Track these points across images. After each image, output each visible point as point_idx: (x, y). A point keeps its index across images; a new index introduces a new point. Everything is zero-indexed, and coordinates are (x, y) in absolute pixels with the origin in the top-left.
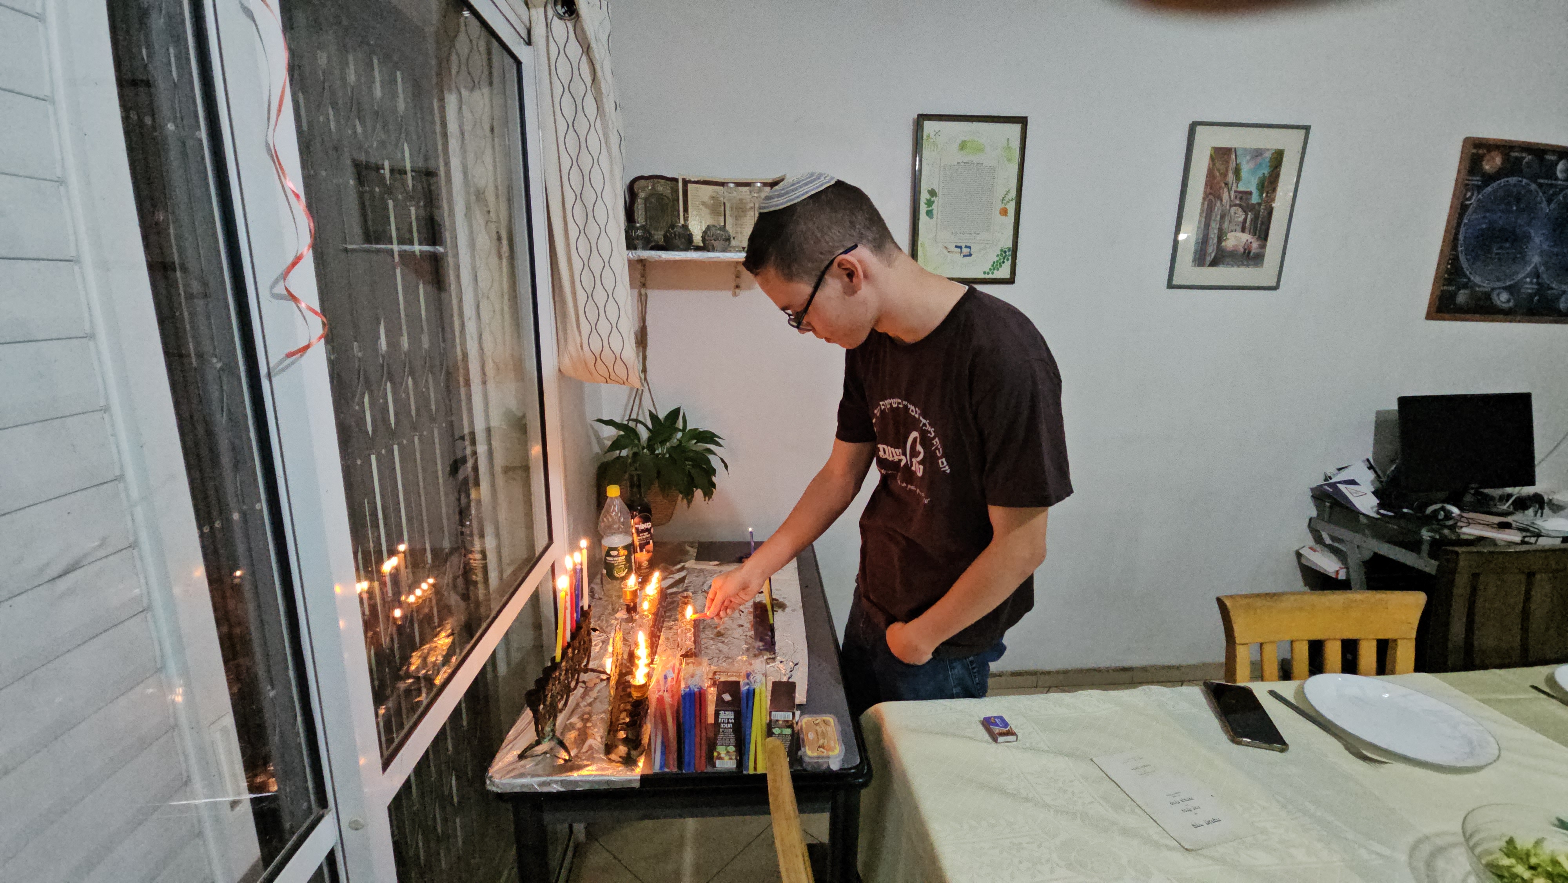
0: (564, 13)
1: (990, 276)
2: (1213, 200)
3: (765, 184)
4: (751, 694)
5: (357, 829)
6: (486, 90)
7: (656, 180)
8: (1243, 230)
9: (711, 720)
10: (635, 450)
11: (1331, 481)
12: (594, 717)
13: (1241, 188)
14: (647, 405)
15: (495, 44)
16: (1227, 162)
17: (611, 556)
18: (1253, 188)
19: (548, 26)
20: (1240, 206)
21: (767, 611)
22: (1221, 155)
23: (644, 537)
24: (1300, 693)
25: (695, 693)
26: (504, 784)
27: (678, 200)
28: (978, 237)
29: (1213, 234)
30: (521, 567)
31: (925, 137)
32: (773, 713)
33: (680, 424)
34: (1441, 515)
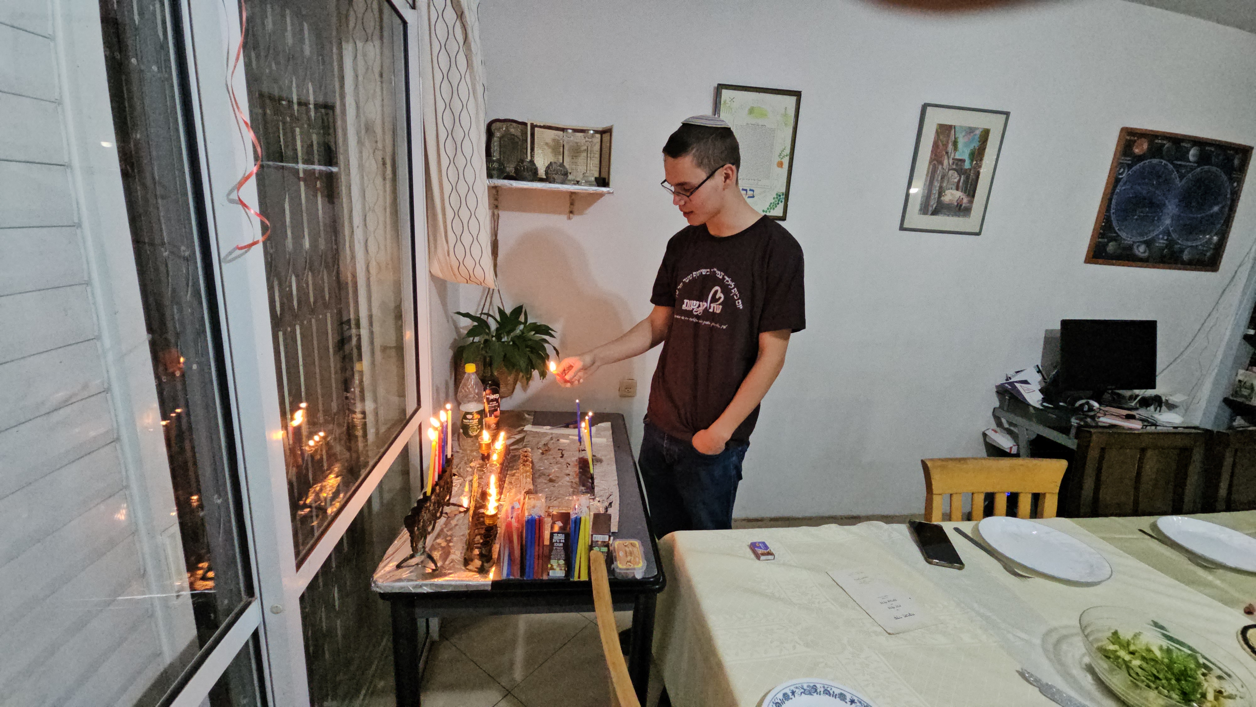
2: (937, 165)
3: (596, 132)
4: (578, 521)
5: (276, 613)
7: (509, 123)
8: (957, 189)
9: (547, 542)
10: (486, 337)
11: (1010, 381)
12: (455, 539)
13: (957, 157)
14: (497, 302)
15: (386, 5)
16: (949, 136)
17: (467, 419)
18: (966, 157)
20: (956, 170)
21: (588, 463)
22: (944, 130)
23: (493, 405)
25: (535, 521)
26: (386, 586)
27: (526, 140)
28: (760, 183)
29: (935, 191)
30: (394, 425)
31: (722, 102)
32: (594, 536)
33: (522, 318)
34: (1086, 408)
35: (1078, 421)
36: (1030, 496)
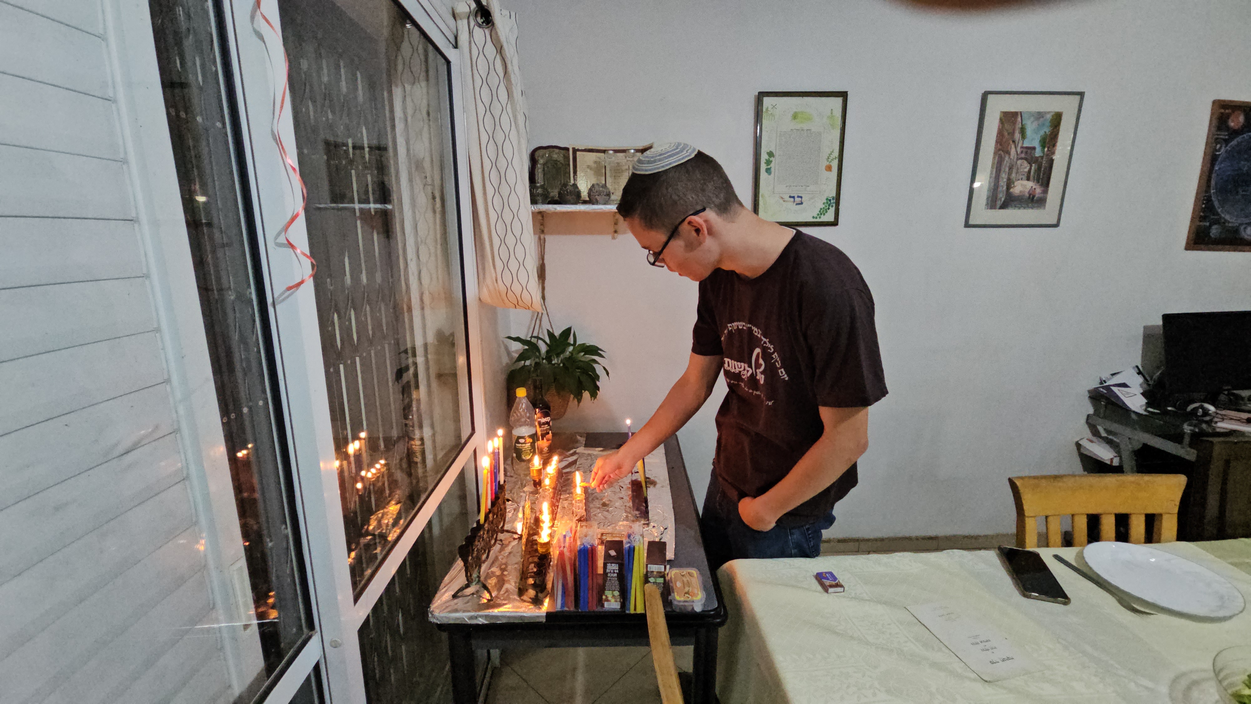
0: (483, 23)
1: (818, 220)
2: (1003, 156)
3: (637, 151)
4: (632, 550)
5: (335, 647)
6: (423, 84)
7: (552, 150)
8: (1028, 179)
9: (600, 571)
10: (537, 360)
11: (1105, 384)
12: (509, 567)
13: (1026, 144)
14: (546, 325)
15: (430, 48)
16: (1014, 123)
17: (519, 443)
18: (1036, 144)
19: (471, 33)
20: (1026, 159)
21: (641, 487)
22: (1009, 118)
23: (545, 428)
24: (1080, 557)
25: (588, 550)
26: (442, 617)
27: (569, 165)
28: (808, 189)
29: (1003, 183)
30: (450, 451)
31: (764, 110)
32: (649, 566)
33: (571, 340)
34: (1200, 412)
35: (1192, 428)
36: (1143, 517)
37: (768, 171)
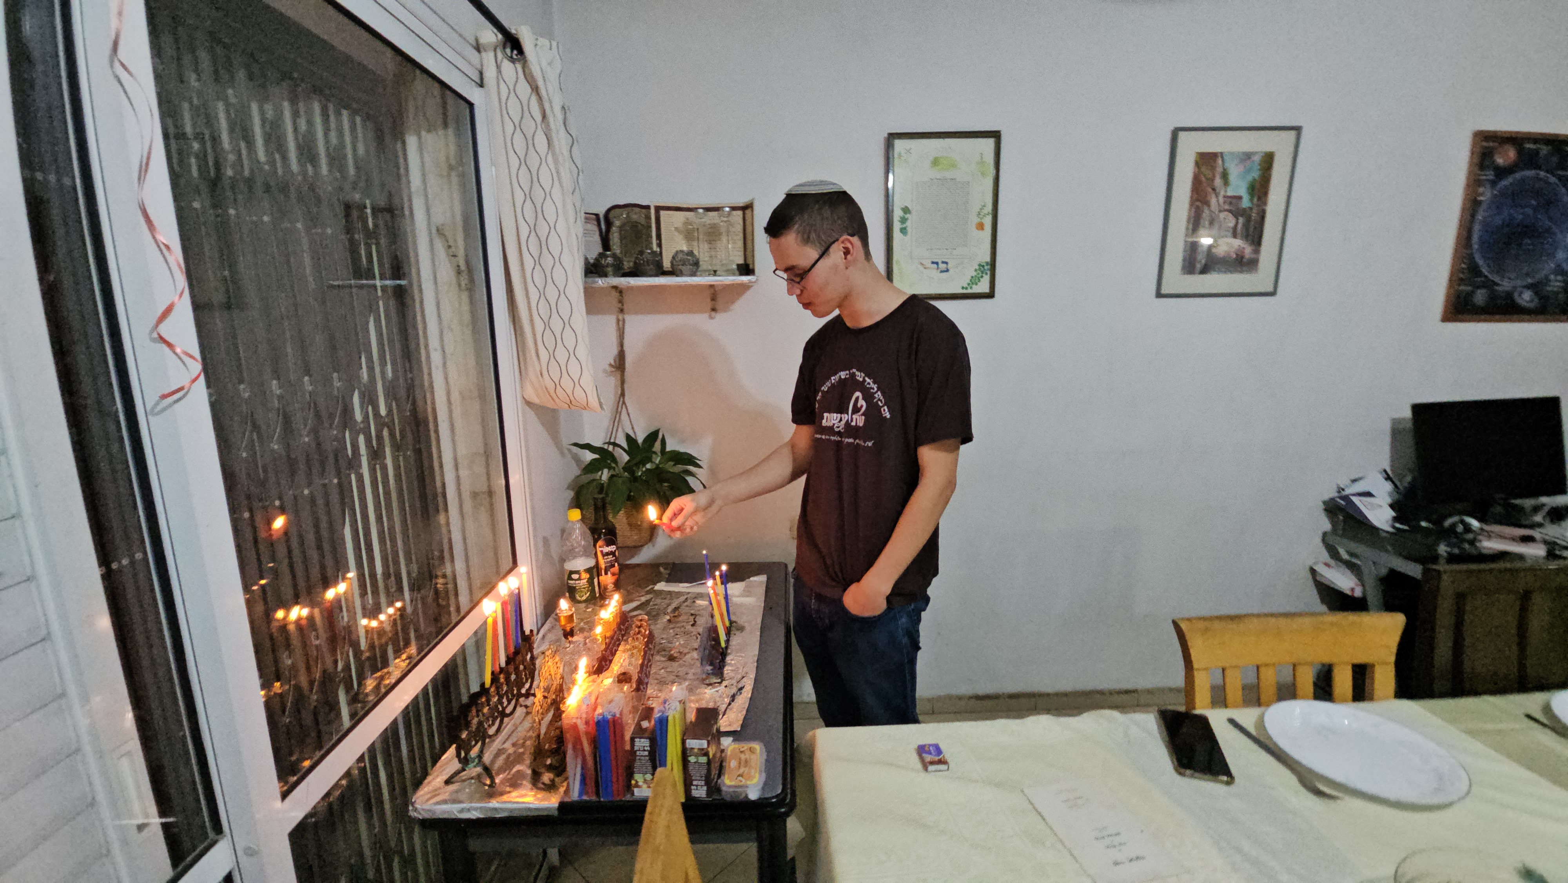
0: (512, 55)
1: (969, 291)
2: (1200, 206)
3: (734, 208)
4: (664, 722)
5: (251, 855)
6: (441, 132)
7: (630, 209)
8: (1235, 236)
9: (628, 747)
10: (614, 472)
11: (1344, 494)
13: (1230, 193)
16: (1213, 168)
17: (572, 579)
18: (1243, 192)
19: (498, 67)
20: (1230, 211)
22: (1206, 160)
23: (609, 560)
25: (608, 721)
26: (427, 810)
27: (650, 227)
28: (955, 252)
31: (896, 156)
32: (689, 741)
33: (657, 446)
34: (1460, 528)
35: (1449, 549)
36: (1350, 668)
37: (903, 231)
